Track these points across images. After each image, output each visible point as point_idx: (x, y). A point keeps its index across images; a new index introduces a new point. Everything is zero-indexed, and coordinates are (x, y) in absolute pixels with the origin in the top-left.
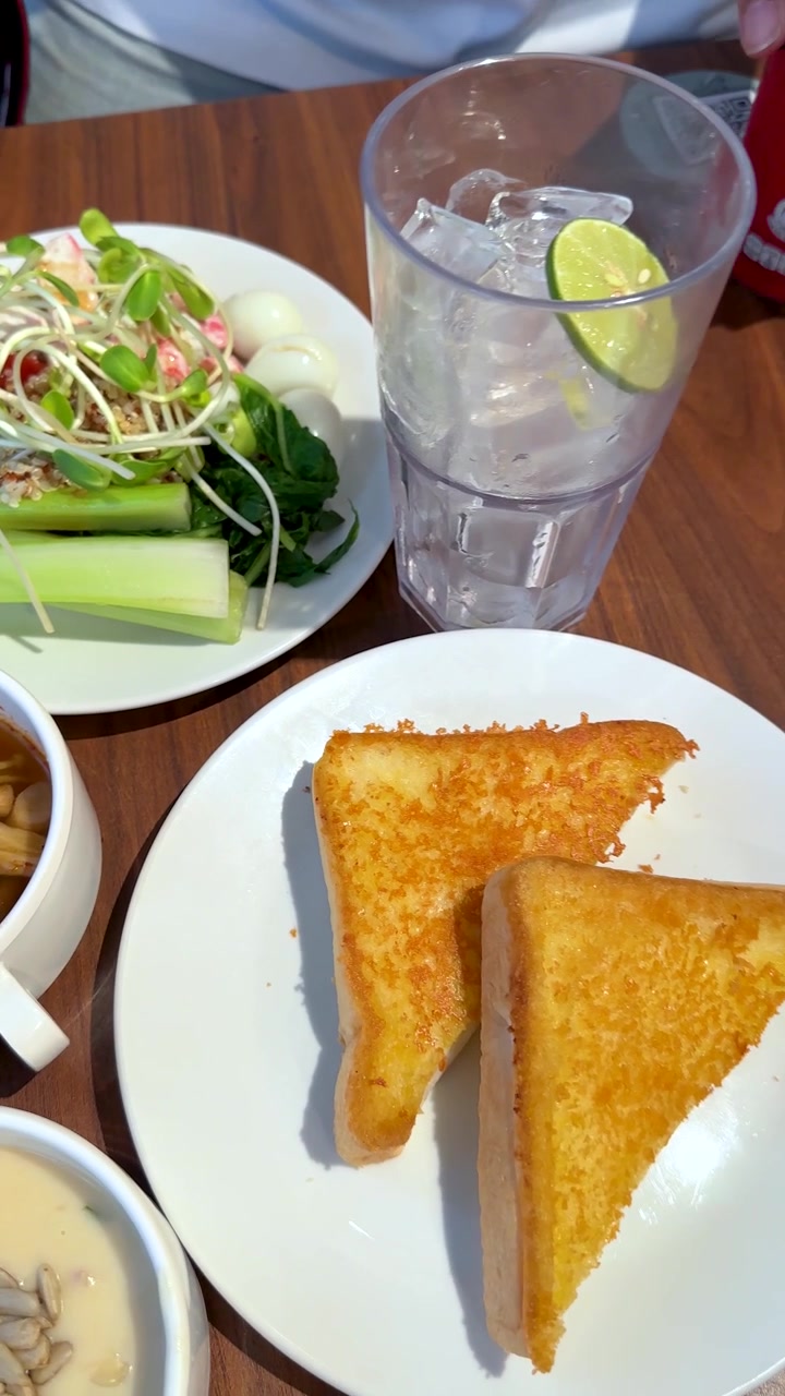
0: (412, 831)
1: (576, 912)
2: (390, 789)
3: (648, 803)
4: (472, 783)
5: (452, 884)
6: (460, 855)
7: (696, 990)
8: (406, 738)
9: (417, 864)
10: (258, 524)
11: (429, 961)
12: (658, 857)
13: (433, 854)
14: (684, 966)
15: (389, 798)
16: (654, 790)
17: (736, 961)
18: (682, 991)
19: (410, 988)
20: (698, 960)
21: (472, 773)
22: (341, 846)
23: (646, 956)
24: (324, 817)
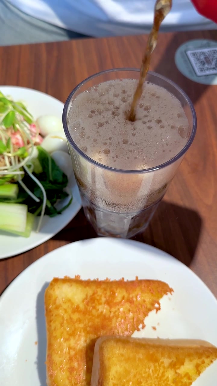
0: (75, 316)
1: (123, 359)
2: (69, 301)
3: (155, 310)
4: (97, 300)
5: (86, 337)
6: (90, 327)
7: (162, 382)
8: (77, 281)
9: (75, 329)
10: (39, 198)
11: (76, 364)
12: (158, 324)
13: (81, 326)
14: (158, 375)
15: (69, 304)
16: (157, 305)
17: (176, 373)
18: (157, 383)
19: (68, 374)
20: (163, 373)
21: (98, 296)
22: (51, 321)
23: (145, 372)
24: (46, 310)
